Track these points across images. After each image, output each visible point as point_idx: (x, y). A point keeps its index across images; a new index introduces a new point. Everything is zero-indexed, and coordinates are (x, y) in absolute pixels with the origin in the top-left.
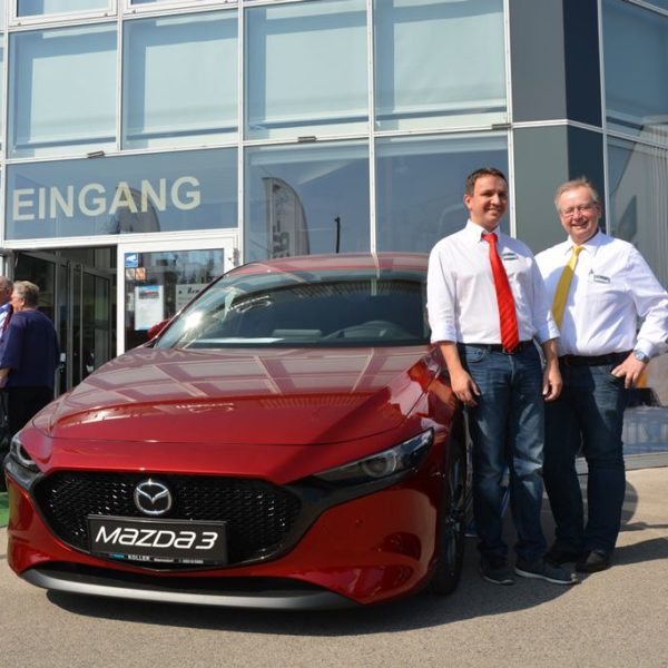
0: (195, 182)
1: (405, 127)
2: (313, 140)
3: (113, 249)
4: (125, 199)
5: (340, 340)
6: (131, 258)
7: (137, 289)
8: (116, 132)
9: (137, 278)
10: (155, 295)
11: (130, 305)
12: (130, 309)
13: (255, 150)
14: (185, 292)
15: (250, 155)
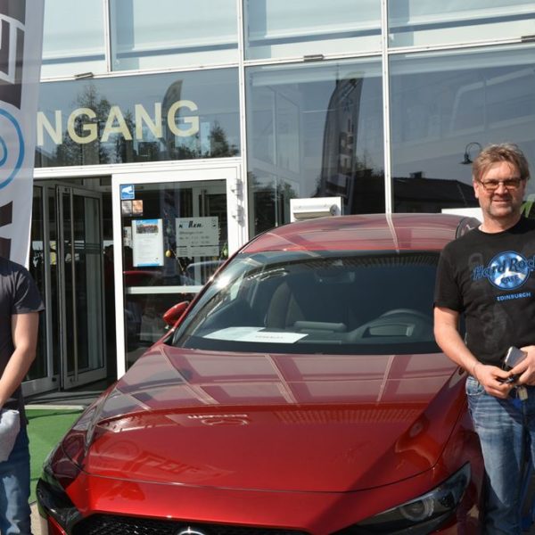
0: (193, 107)
1: (423, 42)
2: (320, 58)
3: (107, 179)
4: (118, 126)
5: (367, 341)
6: (127, 190)
7: (134, 223)
8: (105, 50)
9: (135, 211)
10: (154, 229)
11: (127, 239)
12: (127, 244)
13: (257, 69)
14: (186, 225)
15: (252, 76)
